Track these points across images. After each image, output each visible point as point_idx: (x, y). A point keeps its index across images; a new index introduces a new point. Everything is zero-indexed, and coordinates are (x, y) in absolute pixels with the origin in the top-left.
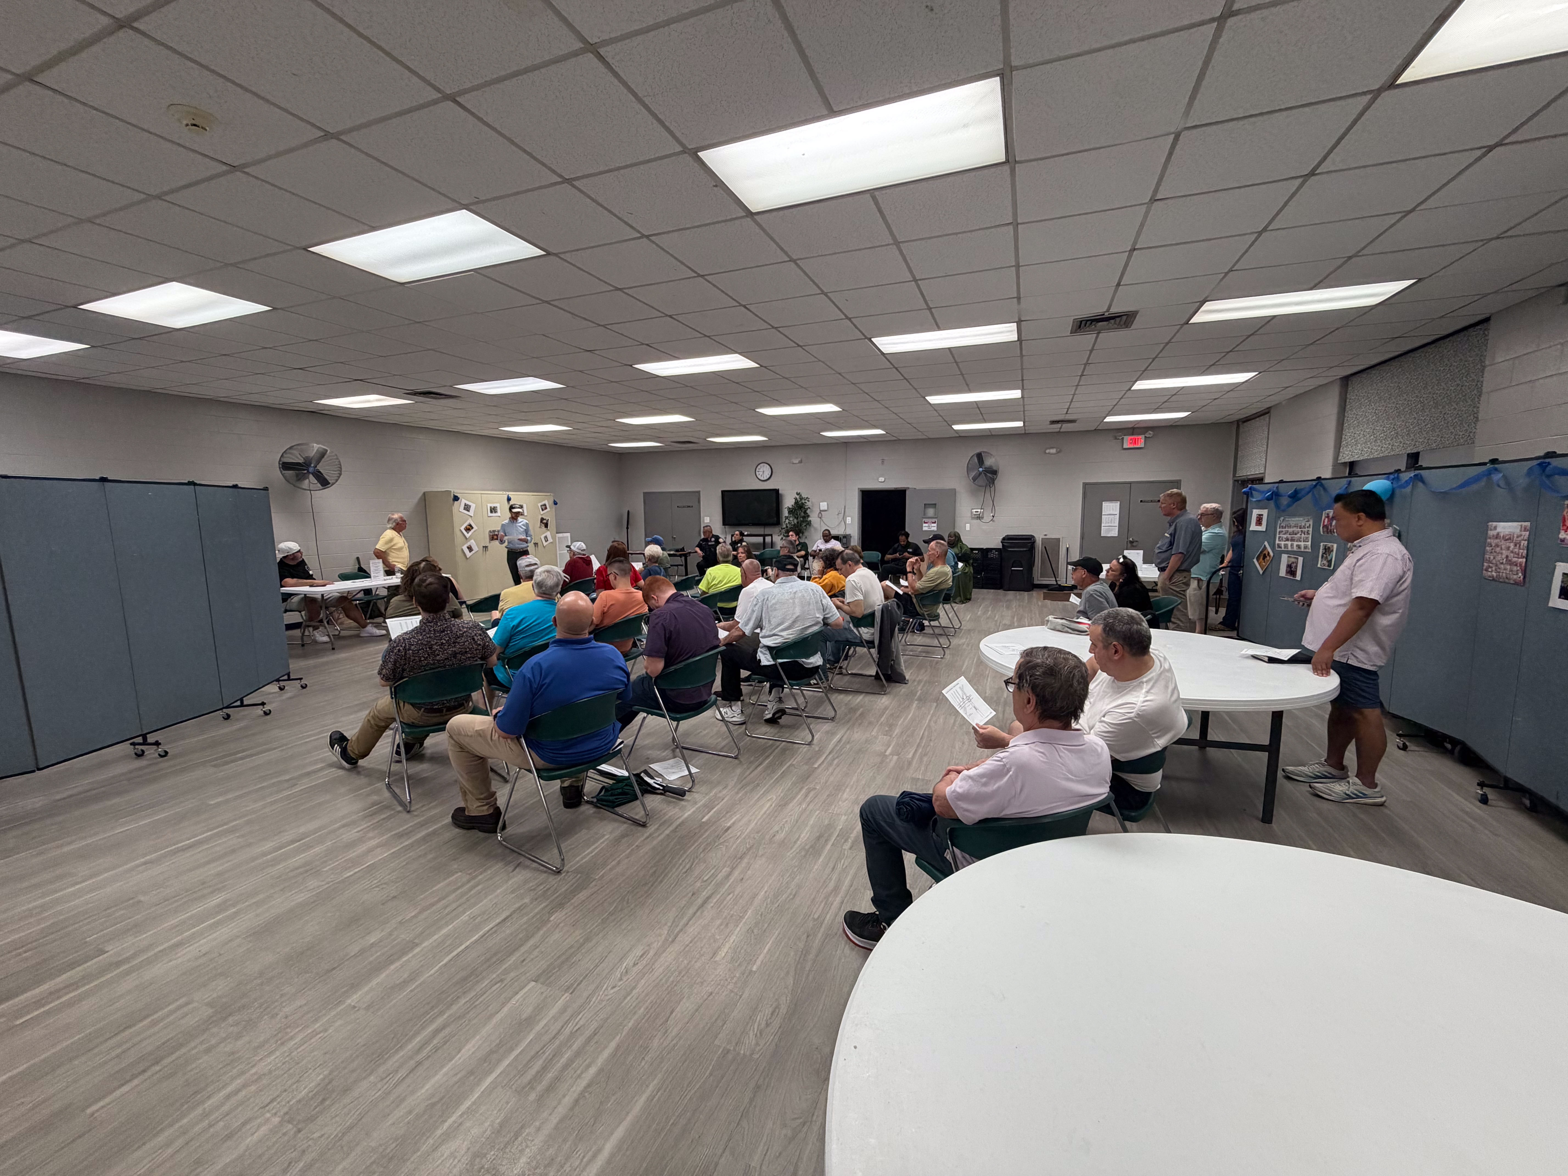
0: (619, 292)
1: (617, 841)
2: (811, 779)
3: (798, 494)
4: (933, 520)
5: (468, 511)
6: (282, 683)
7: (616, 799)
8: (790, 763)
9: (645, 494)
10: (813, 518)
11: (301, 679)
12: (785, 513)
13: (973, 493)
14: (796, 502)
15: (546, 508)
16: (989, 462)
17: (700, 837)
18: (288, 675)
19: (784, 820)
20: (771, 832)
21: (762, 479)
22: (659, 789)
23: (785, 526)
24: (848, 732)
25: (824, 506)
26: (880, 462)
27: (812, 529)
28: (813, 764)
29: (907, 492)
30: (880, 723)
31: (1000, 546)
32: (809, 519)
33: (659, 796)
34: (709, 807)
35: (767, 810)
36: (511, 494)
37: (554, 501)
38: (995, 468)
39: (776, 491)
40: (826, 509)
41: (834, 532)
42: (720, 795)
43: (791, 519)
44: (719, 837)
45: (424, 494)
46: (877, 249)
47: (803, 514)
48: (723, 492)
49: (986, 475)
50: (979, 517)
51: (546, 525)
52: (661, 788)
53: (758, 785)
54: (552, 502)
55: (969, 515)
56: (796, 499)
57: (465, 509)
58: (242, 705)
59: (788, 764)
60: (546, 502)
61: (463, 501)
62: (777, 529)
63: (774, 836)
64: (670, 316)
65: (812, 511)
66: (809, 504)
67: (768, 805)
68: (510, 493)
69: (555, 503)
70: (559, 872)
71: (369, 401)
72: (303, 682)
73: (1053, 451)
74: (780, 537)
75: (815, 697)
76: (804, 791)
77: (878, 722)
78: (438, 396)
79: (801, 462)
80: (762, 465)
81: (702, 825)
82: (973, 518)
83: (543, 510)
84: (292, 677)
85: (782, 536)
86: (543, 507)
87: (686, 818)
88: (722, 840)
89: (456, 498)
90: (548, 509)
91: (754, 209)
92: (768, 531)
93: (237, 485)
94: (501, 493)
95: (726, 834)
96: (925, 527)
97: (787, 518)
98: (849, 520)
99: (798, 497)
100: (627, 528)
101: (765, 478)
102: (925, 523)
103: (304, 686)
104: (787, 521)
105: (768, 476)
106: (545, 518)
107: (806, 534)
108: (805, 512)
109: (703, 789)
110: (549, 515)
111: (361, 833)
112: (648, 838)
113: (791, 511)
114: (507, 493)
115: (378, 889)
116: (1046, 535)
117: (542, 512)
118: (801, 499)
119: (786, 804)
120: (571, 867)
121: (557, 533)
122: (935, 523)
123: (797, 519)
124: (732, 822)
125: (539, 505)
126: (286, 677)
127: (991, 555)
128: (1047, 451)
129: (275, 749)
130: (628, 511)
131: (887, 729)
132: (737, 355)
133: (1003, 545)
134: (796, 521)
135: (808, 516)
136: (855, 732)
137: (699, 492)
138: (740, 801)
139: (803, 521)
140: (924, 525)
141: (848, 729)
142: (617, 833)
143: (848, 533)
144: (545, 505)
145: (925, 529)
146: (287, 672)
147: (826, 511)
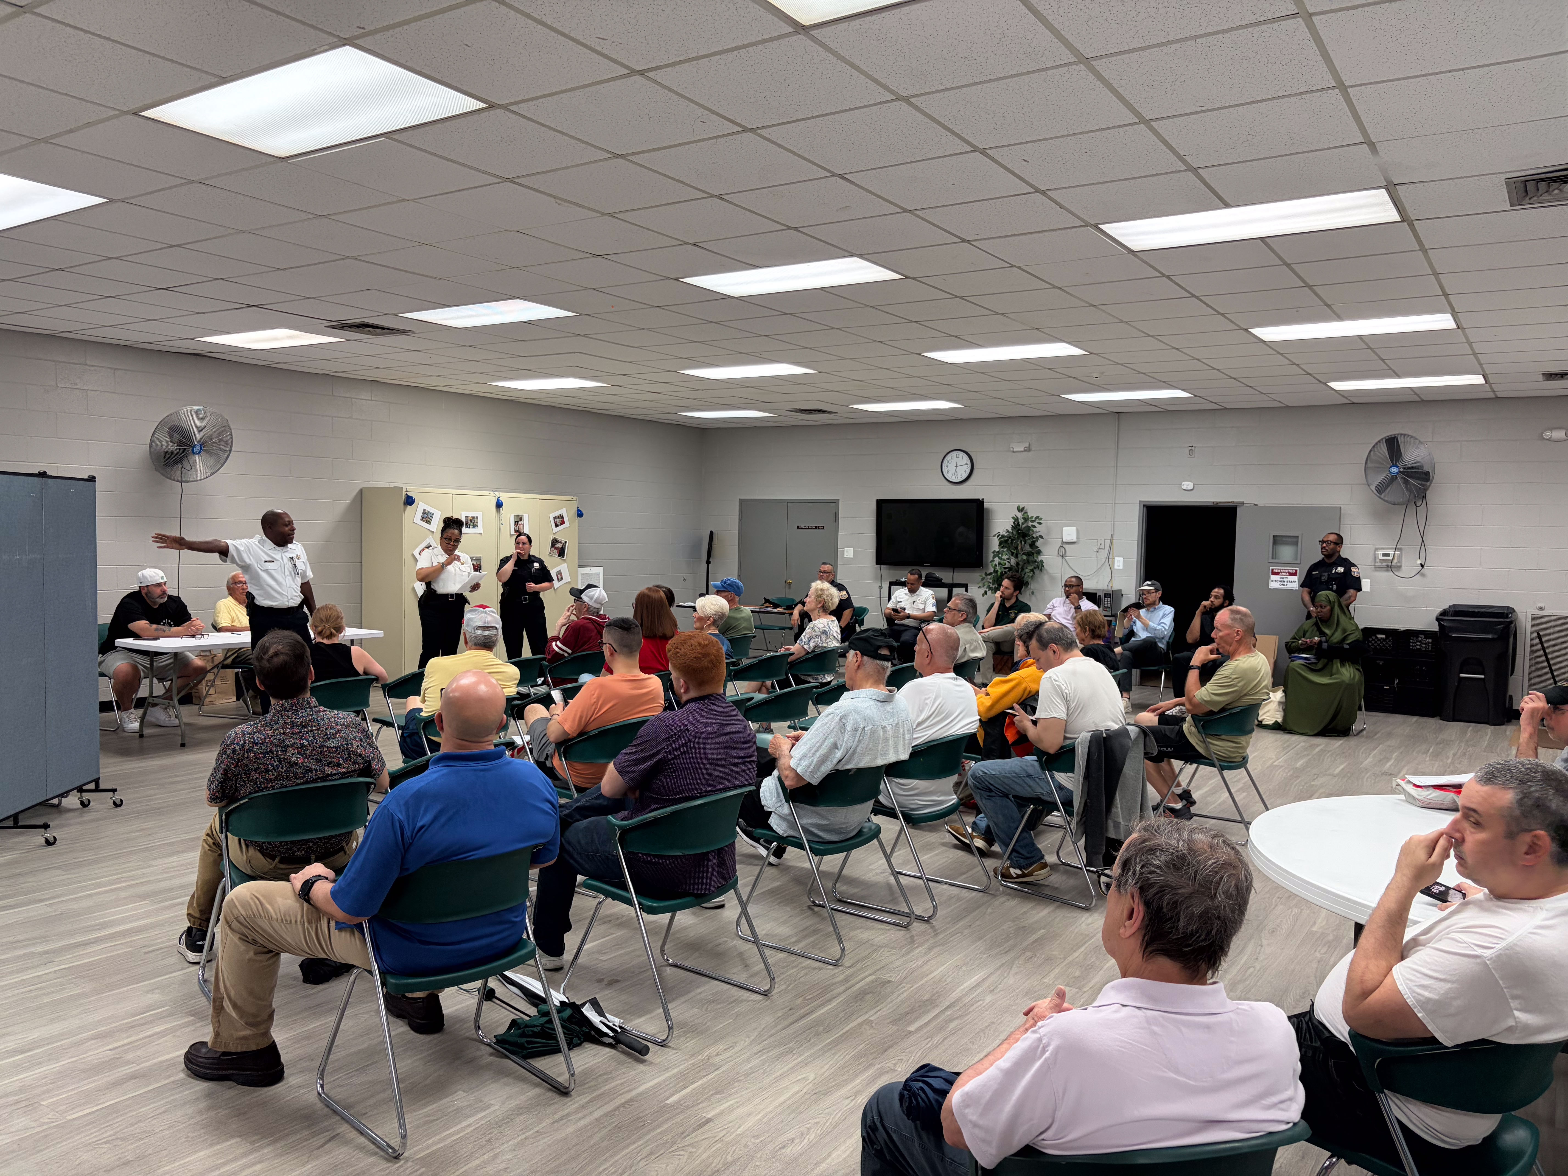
0: (620, 161)
1: (507, 1119)
2: (892, 1052)
3: (1020, 510)
4: (1292, 569)
5: (428, 522)
6: (86, 796)
7: (529, 1043)
8: (867, 1016)
9: (742, 502)
10: (1049, 556)
11: (114, 791)
12: (994, 544)
13: (1380, 516)
14: (1016, 526)
15: (563, 523)
16: (1412, 455)
17: (649, 1131)
18: (97, 781)
19: (813, 1121)
20: (781, 1139)
21: (954, 479)
22: (606, 1035)
23: (992, 570)
24: (999, 972)
25: (1069, 533)
26: (1187, 450)
27: (1046, 578)
28: (910, 1023)
29: (1238, 510)
30: (1067, 962)
31: (1435, 627)
32: (1040, 558)
33: (608, 1050)
34: (684, 1079)
35: (789, 1098)
36: (505, 497)
37: (579, 510)
38: (1427, 468)
39: (978, 504)
40: (1075, 540)
41: (1089, 585)
42: (716, 1060)
43: (1005, 557)
44: (683, 1135)
45: (361, 490)
46: (1050, 72)
47: (1028, 548)
48: (880, 503)
49: (1406, 482)
50: (1391, 567)
51: (561, 553)
52: (611, 1034)
53: (791, 1050)
54: (574, 510)
55: (1370, 560)
56: (1016, 519)
57: (422, 519)
58: (16, 826)
59: (860, 1020)
60: (563, 512)
61: (420, 506)
62: (977, 575)
63: (784, 1147)
64: (719, 197)
65: (1046, 543)
66: (1039, 530)
67: (797, 1088)
68: (501, 494)
69: (580, 514)
70: (396, 1158)
71: (276, 339)
72: (117, 797)
73: (1560, 434)
74: (982, 591)
75: (959, 899)
76: (871, 1072)
77: (1065, 958)
78: (379, 330)
79: (1028, 449)
80: (954, 454)
81: (663, 1109)
82: (1377, 568)
83: (557, 526)
84: (101, 787)
85: (985, 588)
86: (558, 520)
87: (642, 1093)
88: (688, 1141)
89: (409, 501)
90: (567, 524)
91: (806, 19)
92: (960, 576)
93: (45, 472)
94: (487, 493)
95: (699, 1131)
96: (1275, 583)
97: (996, 554)
98: (1118, 563)
99: (1019, 515)
100: (708, 562)
101: (960, 479)
102: (1274, 573)
103: (118, 802)
104: (997, 560)
105: (965, 476)
106: (559, 538)
107: (1033, 586)
108: (1033, 545)
109: (691, 1044)
110: (567, 534)
111: (113, 1052)
112: (561, 1119)
113: (1005, 542)
114: (498, 494)
115: (108, 1145)
116: (1541, 609)
117: (555, 530)
118: (1026, 519)
119: (827, 1093)
120: (415, 1153)
121: (580, 566)
122: (1295, 574)
123: (1016, 557)
124: (717, 1111)
125: (552, 516)
126: (92, 786)
127: (1416, 644)
128: (1548, 434)
129: (41, 901)
130: (712, 533)
131: (1077, 974)
132: (856, 259)
133: (1440, 625)
134: (1013, 561)
135: (1039, 552)
136: (1013, 972)
137: (836, 502)
138: (747, 1075)
139: (1028, 562)
140: (1273, 577)
141: (1002, 965)
142: (512, 1104)
143: (1115, 588)
144: (562, 517)
145: (1274, 585)
146: (96, 777)
147: (1074, 543)
